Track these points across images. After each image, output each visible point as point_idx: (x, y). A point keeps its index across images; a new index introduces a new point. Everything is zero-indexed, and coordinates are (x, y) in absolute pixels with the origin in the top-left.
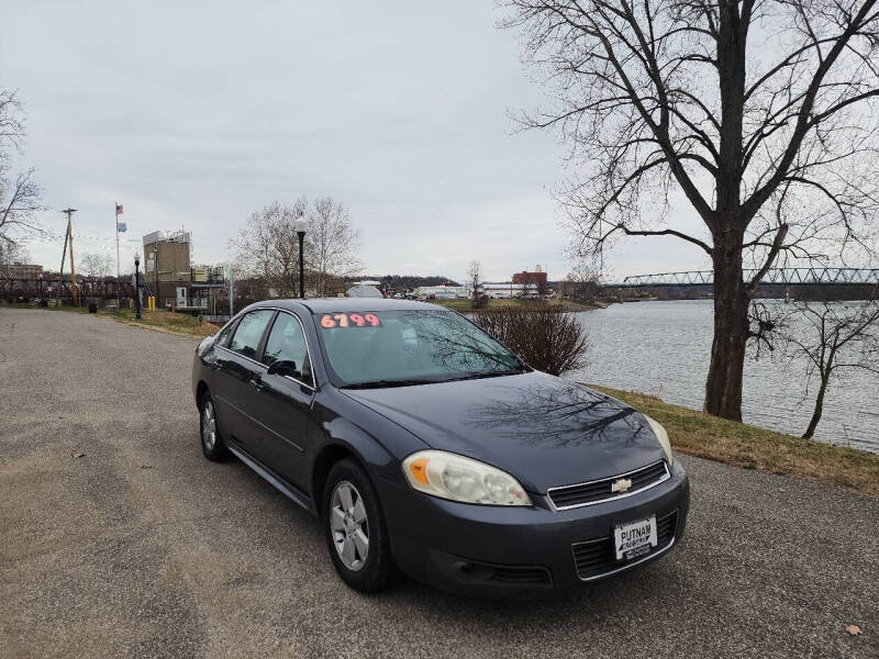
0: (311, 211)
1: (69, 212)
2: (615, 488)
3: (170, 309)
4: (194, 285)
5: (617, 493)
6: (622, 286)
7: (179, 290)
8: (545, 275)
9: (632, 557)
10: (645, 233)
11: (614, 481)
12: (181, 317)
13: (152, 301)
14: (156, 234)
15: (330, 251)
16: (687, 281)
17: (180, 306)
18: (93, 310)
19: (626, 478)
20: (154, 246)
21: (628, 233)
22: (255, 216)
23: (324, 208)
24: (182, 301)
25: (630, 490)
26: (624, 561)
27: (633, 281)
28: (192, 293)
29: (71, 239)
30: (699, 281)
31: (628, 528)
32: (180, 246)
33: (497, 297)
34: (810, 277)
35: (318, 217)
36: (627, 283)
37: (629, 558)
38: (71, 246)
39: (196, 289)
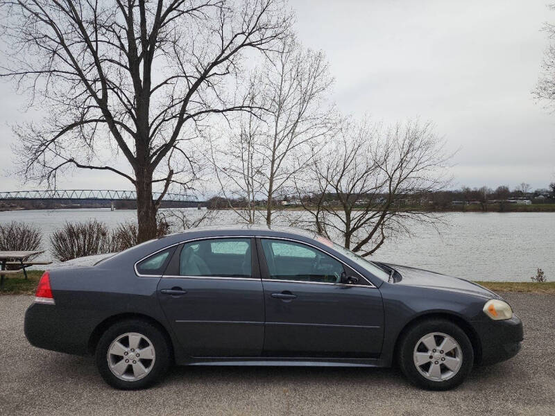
10: (91, 168)
21: (79, 166)
34: (124, 196)
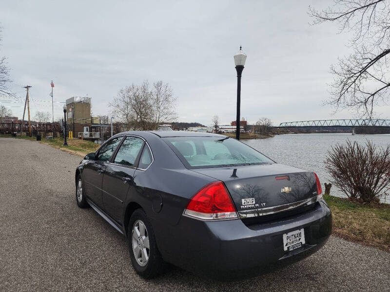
0: (151, 89)
1: (28, 87)
3: (80, 138)
4: (92, 125)
6: (279, 127)
7: (85, 128)
8: (246, 122)
12: (86, 142)
13: (71, 133)
14: (73, 98)
16: (308, 125)
17: (86, 137)
18: (39, 139)
20: (71, 105)
22: (122, 91)
23: (158, 85)
24: (86, 133)
27: (284, 125)
28: (92, 129)
29: (28, 101)
30: (314, 125)
32: (85, 105)
33: (225, 132)
35: (154, 90)
36: (281, 126)
38: (28, 105)
39: (94, 127)
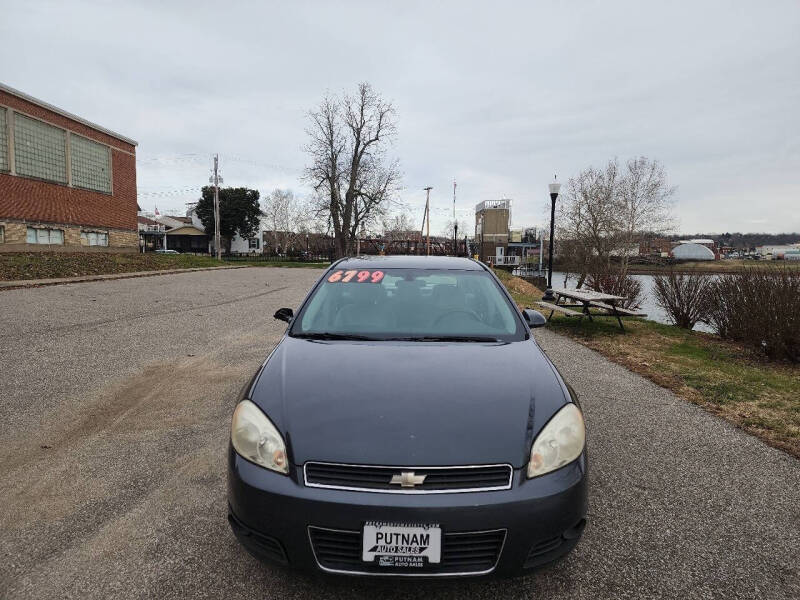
0: (623, 173)
1: (428, 189)
2: (396, 479)
4: (509, 245)
5: (398, 486)
7: (498, 249)
9: (388, 564)
11: (399, 472)
14: (485, 203)
15: (639, 210)
17: (498, 263)
19: (418, 472)
20: (482, 213)
23: (635, 168)
24: (500, 255)
25: (417, 487)
26: (374, 566)
28: (508, 251)
29: (428, 212)
31: (387, 529)
32: (502, 213)
37: (383, 563)
38: (428, 216)
39: (510, 248)
